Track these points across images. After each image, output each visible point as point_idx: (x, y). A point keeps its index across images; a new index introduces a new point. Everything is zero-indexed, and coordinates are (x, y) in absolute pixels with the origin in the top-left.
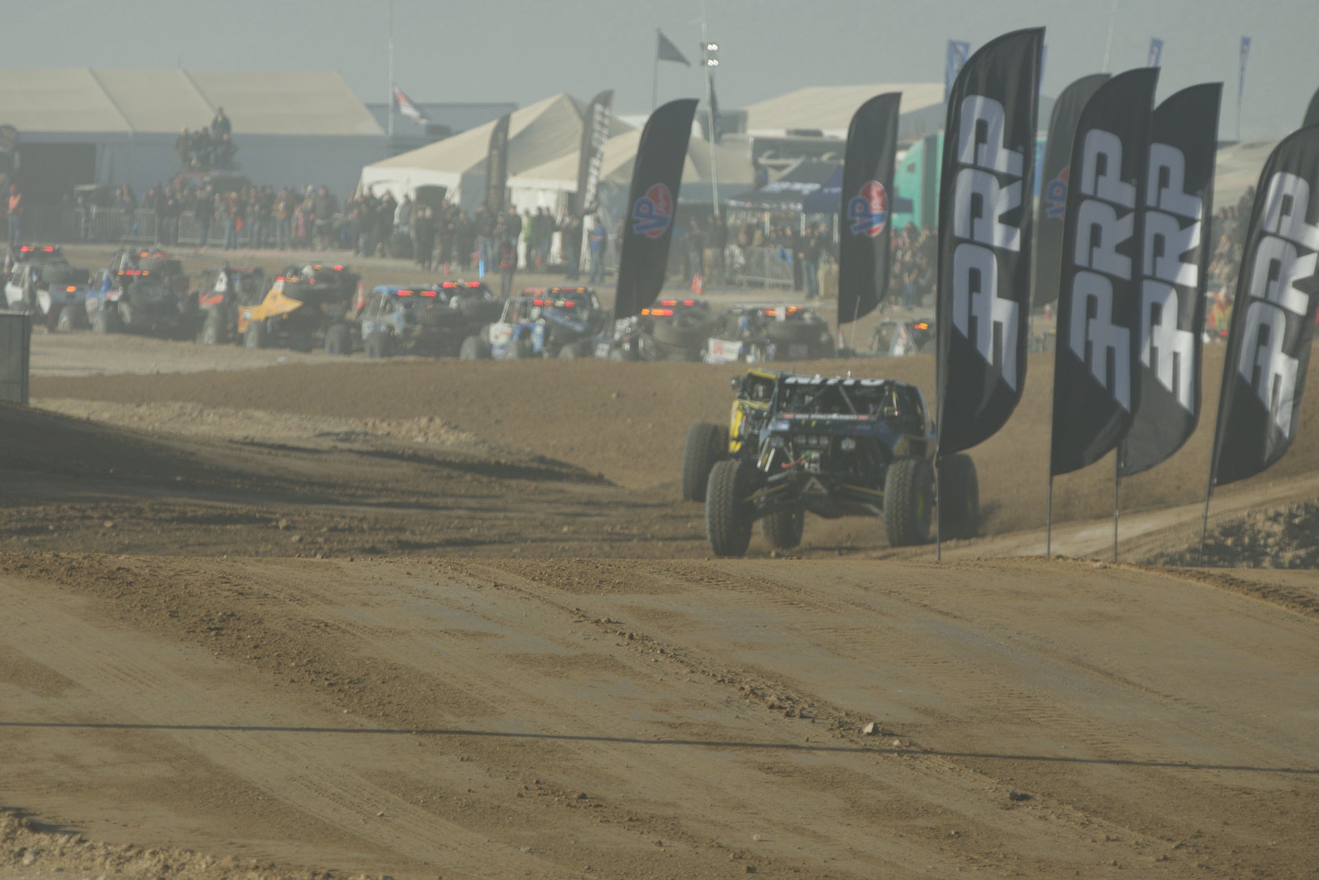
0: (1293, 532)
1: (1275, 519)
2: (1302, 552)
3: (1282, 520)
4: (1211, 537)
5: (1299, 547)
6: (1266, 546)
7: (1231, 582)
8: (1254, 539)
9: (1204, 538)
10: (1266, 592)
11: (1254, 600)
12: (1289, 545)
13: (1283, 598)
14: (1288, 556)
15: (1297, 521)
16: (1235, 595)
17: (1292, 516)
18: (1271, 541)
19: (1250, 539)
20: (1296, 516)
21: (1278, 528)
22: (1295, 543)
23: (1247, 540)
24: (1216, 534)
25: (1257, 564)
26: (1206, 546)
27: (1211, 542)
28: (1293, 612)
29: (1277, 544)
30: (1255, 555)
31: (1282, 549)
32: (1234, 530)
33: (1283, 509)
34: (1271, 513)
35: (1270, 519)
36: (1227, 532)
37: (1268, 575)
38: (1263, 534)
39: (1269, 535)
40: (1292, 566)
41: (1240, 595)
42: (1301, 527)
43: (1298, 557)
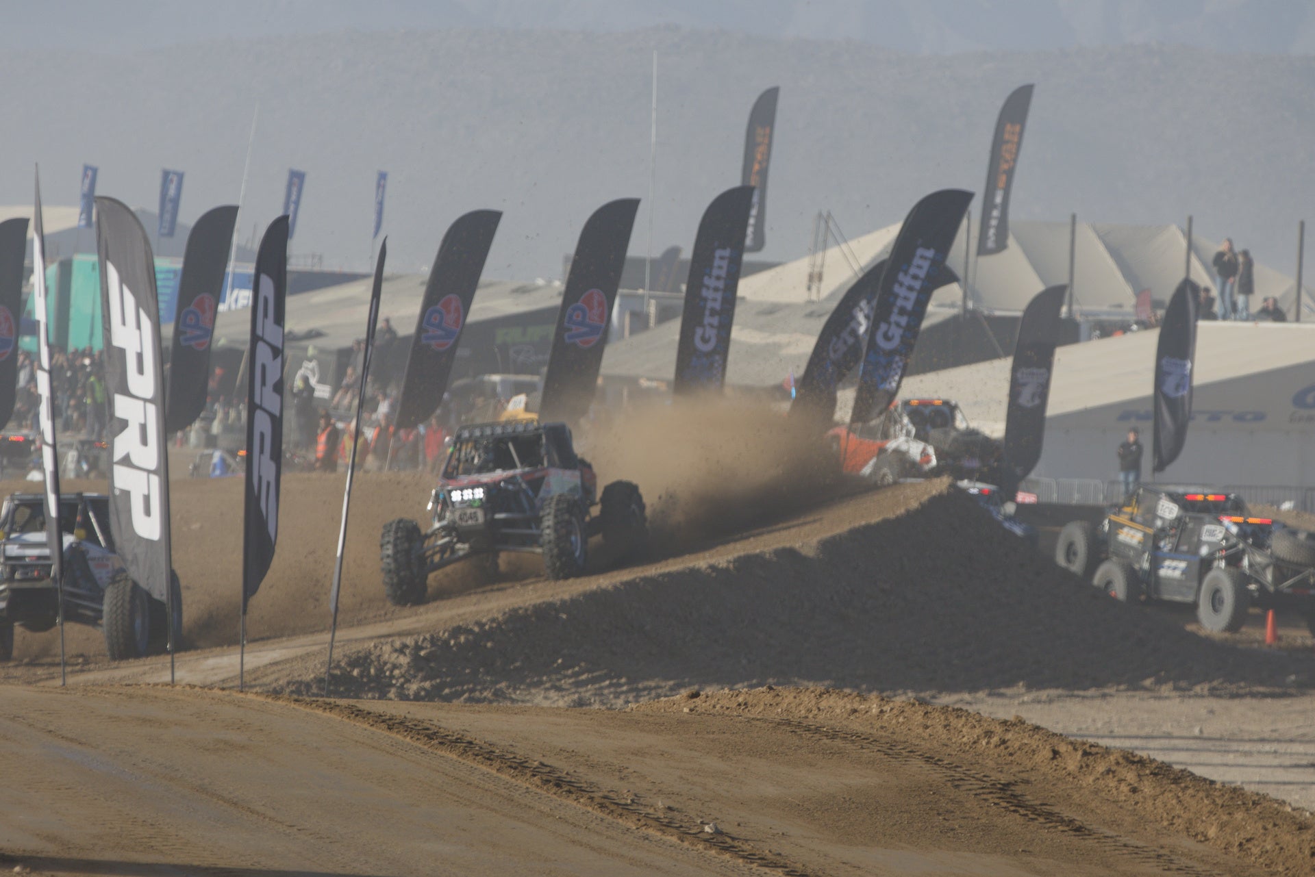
0: (420, 664)
1: (401, 651)
2: (427, 684)
3: (407, 651)
4: (338, 666)
5: (424, 679)
6: (392, 677)
7: (358, 713)
8: (380, 670)
9: (330, 668)
10: (391, 724)
11: (381, 732)
12: (415, 677)
13: (408, 730)
14: (413, 687)
15: (422, 653)
16: (361, 726)
17: (418, 648)
18: (396, 672)
19: (376, 670)
20: (422, 648)
21: (404, 660)
22: (420, 675)
23: (372, 671)
24: (343, 664)
25: (383, 696)
26: (333, 676)
27: (338, 672)
28: (418, 744)
29: (403, 676)
30: (380, 686)
31: (408, 681)
32: (362, 661)
33: (409, 641)
34: (398, 644)
35: (396, 651)
36: (353, 663)
37: (393, 707)
38: (389, 666)
39: (395, 667)
40: (417, 698)
41: (366, 726)
42: (427, 659)
43: (424, 689)
